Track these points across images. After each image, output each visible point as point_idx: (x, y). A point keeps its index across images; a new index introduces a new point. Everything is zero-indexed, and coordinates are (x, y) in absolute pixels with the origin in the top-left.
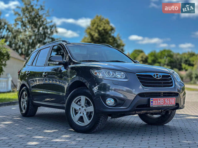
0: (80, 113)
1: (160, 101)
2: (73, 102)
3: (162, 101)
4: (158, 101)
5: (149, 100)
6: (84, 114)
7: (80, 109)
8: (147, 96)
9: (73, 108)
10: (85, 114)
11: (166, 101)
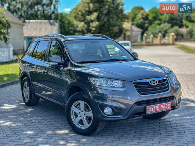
0: (80, 116)
1: (156, 108)
2: (73, 106)
4: (154, 108)
5: (145, 108)
6: (83, 117)
7: (80, 113)
8: (143, 104)
9: (73, 111)
10: (85, 118)
11: (162, 107)
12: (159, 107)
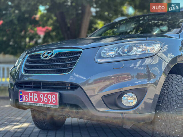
1: (32, 97)
3: (35, 97)
4: (30, 97)
11: (42, 98)
12: (36, 97)
